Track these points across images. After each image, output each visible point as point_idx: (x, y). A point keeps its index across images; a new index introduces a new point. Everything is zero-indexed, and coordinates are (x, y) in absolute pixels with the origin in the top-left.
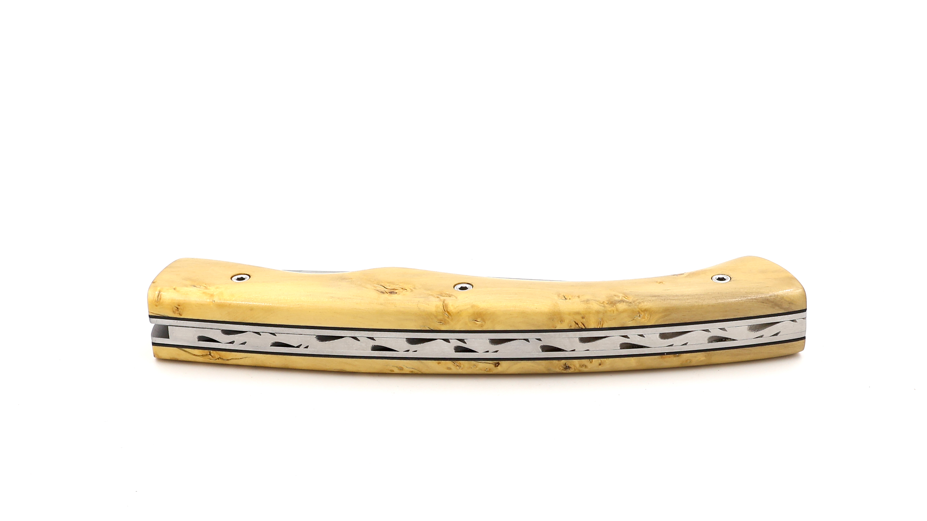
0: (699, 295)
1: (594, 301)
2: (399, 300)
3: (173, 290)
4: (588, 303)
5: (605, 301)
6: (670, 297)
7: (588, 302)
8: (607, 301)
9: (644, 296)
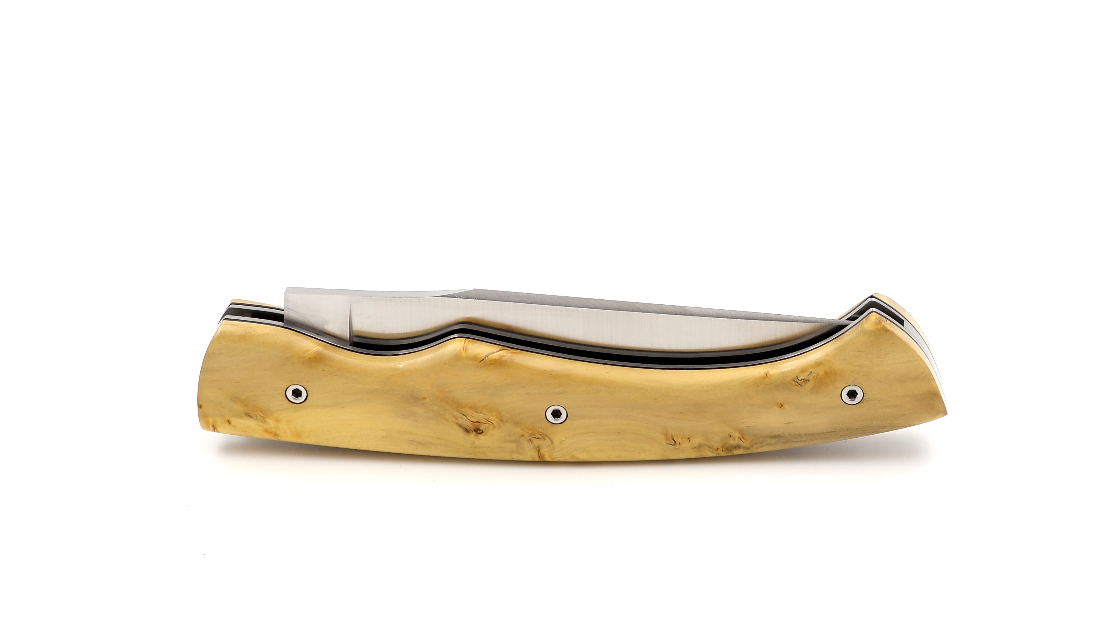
0: (825, 433)
1: (707, 448)
2: (489, 447)
3: (227, 425)
4: (700, 451)
5: (719, 447)
6: (792, 437)
7: (700, 449)
8: (722, 447)
9: (763, 437)
